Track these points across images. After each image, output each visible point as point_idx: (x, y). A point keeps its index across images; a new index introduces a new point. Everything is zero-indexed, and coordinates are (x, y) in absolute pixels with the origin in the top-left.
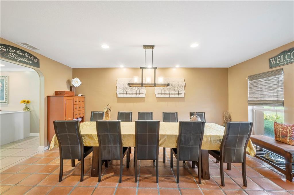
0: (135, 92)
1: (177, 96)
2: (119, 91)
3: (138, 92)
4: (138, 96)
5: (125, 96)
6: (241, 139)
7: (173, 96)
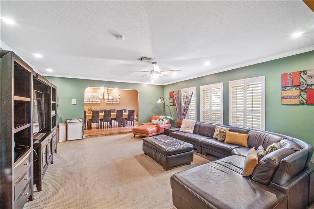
0: (94, 101)
1: (116, 103)
2: (85, 100)
3: (96, 100)
4: (96, 102)
5: (89, 102)
6: (132, 114)
7: (114, 103)
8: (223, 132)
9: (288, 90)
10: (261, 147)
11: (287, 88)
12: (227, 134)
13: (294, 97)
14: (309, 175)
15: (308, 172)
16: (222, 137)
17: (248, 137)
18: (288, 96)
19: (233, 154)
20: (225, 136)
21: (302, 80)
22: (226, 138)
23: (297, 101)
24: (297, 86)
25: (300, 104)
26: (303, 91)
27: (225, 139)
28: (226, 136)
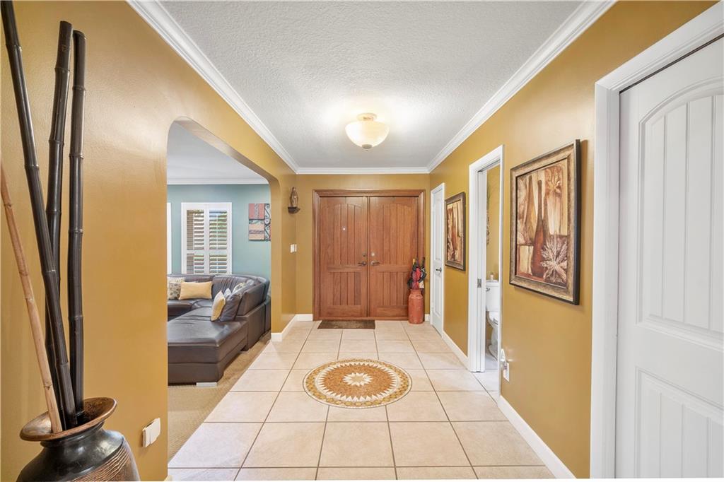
8: (176, 285)
9: (255, 223)
10: (228, 290)
11: (254, 221)
12: (182, 286)
13: (259, 232)
14: (265, 305)
15: (265, 303)
16: (175, 292)
17: (213, 286)
18: (254, 231)
19: (195, 308)
20: (179, 290)
21: (266, 214)
22: (181, 293)
23: (261, 237)
24: (262, 220)
25: (264, 240)
26: (267, 225)
27: (179, 296)
28: (182, 290)
